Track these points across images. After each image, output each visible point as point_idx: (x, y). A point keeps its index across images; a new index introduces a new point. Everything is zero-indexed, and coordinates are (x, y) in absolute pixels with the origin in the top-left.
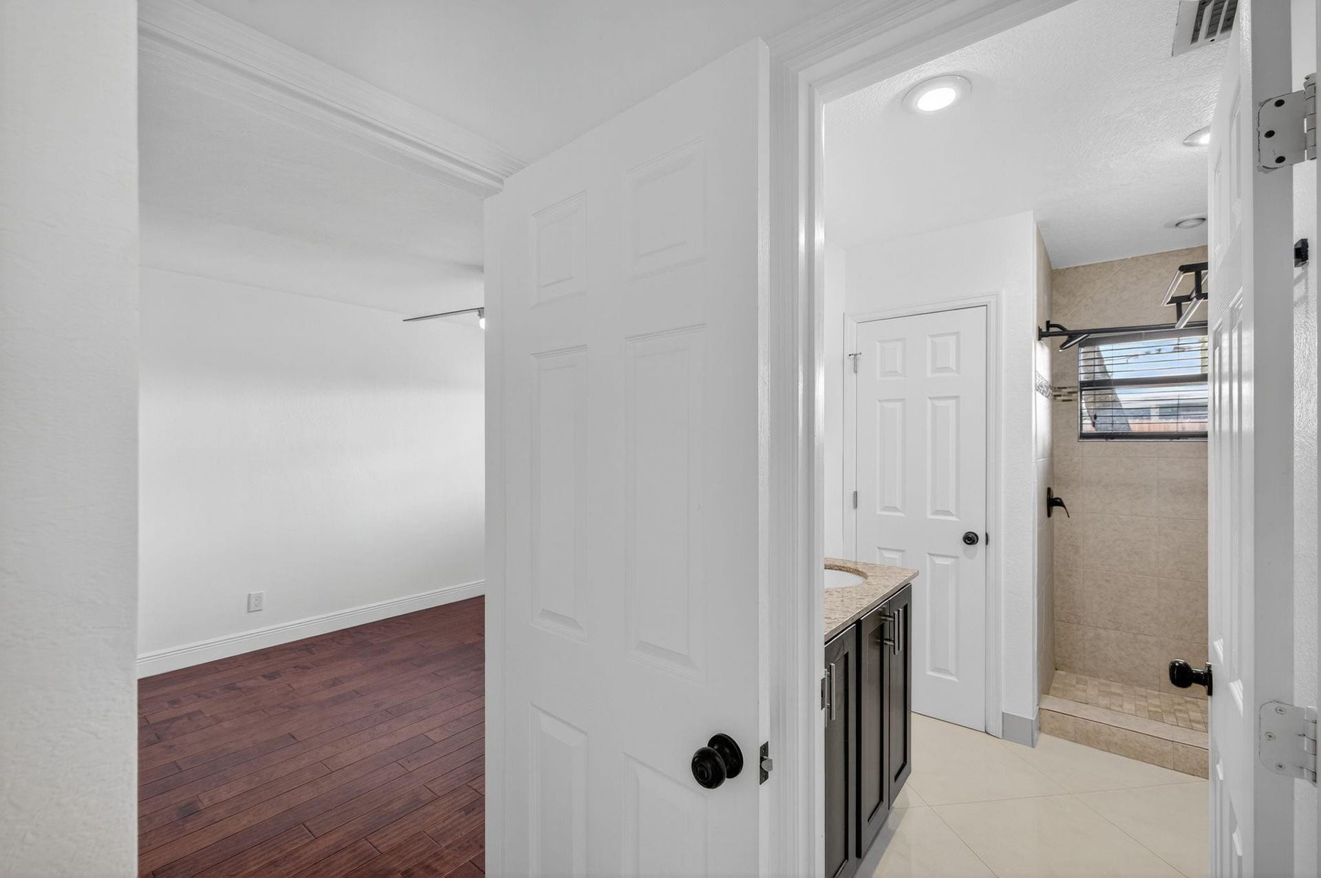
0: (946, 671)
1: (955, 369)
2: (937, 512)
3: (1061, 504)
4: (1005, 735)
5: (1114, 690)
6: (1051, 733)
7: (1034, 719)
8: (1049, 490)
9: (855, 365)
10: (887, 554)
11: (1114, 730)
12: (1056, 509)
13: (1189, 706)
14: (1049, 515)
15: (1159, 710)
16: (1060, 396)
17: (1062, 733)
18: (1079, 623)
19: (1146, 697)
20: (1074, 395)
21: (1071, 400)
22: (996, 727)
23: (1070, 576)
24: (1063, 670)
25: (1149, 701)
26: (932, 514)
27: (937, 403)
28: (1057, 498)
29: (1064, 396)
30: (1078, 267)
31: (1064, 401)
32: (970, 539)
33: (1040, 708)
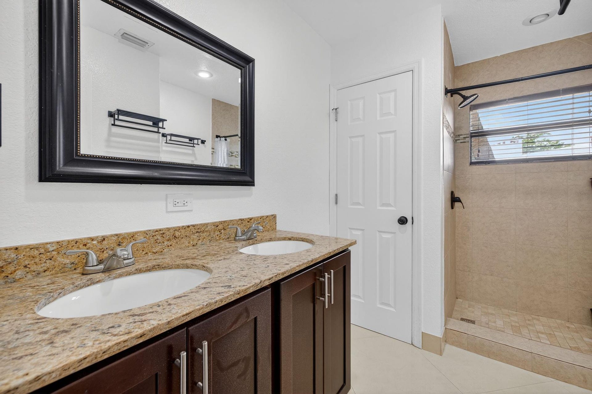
0: (388, 305)
1: (393, 114)
2: (383, 205)
3: (459, 200)
4: (423, 347)
5: (490, 311)
6: (453, 344)
7: (441, 337)
8: (452, 193)
9: (336, 116)
10: (354, 232)
11: (493, 344)
12: (457, 204)
13: (535, 321)
14: (452, 208)
15: (517, 325)
16: (459, 140)
17: (460, 345)
18: (469, 271)
19: (509, 316)
20: (467, 139)
21: (465, 142)
22: (418, 341)
23: (465, 244)
24: (460, 298)
25: (512, 318)
26: (380, 206)
27: (383, 136)
28: (457, 197)
29: (461, 140)
30: (469, 64)
31: (461, 143)
32: (403, 221)
33: (445, 328)
